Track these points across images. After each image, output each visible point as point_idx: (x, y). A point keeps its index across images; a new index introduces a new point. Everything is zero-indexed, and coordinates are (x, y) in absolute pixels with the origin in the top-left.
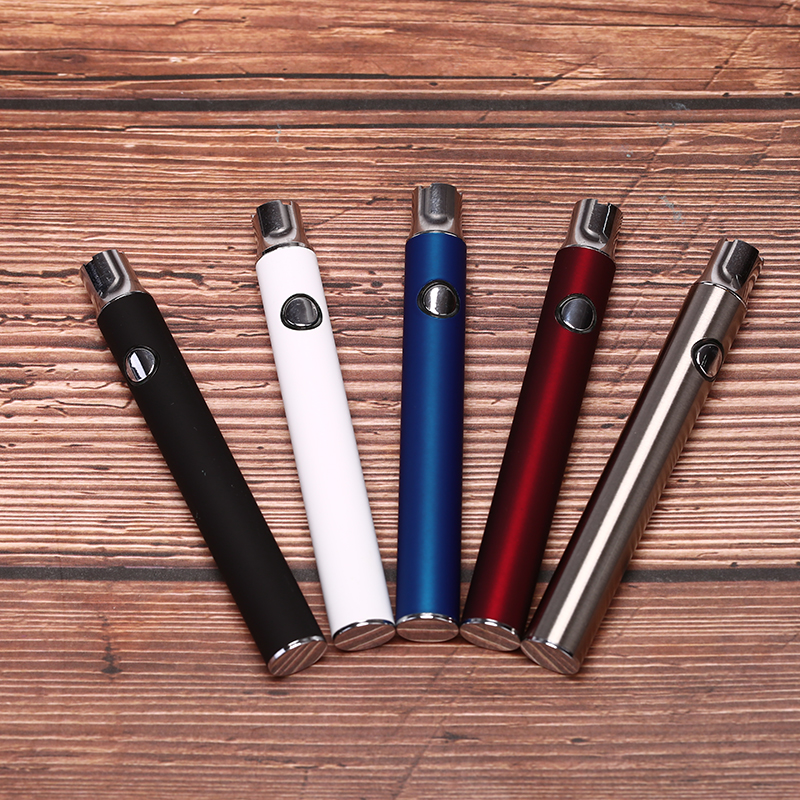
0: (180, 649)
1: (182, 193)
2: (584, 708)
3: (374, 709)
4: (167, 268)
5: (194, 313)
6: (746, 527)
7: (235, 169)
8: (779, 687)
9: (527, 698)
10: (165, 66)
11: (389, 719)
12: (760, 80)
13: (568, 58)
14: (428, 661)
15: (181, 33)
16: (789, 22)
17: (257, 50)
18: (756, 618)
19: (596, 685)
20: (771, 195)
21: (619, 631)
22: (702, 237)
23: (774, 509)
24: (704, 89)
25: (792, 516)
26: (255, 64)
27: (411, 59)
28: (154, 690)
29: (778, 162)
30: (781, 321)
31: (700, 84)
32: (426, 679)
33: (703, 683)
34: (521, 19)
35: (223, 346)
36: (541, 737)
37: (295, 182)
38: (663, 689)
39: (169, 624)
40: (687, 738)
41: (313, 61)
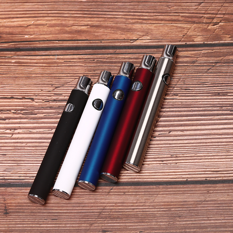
0: (26, 207)
1: (28, 75)
2: (143, 222)
3: (82, 224)
4: (24, 96)
5: (31, 109)
6: (191, 169)
7: (43, 67)
8: (200, 215)
9: (126, 220)
10: (24, 38)
11: (86, 226)
12: (196, 39)
13: (140, 34)
14: (98, 209)
15: (28, 29)
16: (204, 22)
17: (50, 33)
18: (193, 195)
19: (146, 216)
20: (199, 72)
21: (153, 200)
22: (178, 85)
23: (199, 163)
24: (179, 42)
25: (204, 165)
26: (49, 37)
27: (95, 35)
28: (19, 219)
29: (201, 63)
30: (201, 109)
31: (178, 40)
32: (97, 215)
33: (178, 214)
34: (126, 23)
35: (40, 119)
36: (130, 231)
37: (61, 71)
38: (166, 217)
39: (23, 200)
40: (173, 231)
41: (66, 36)
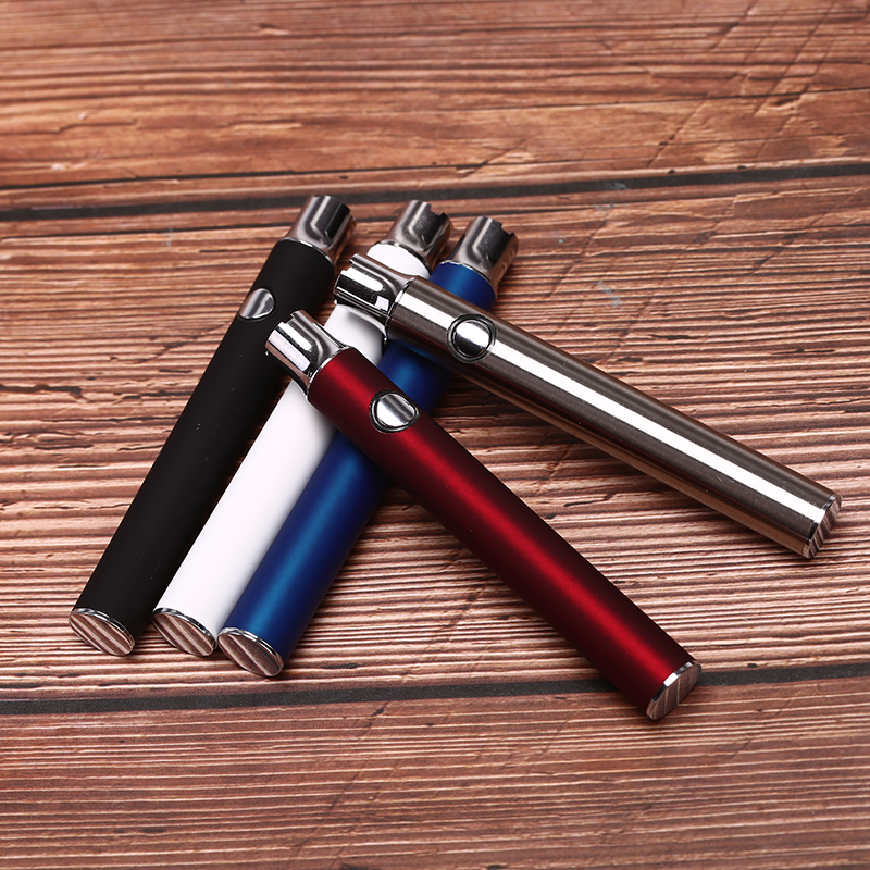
0: (44, 787)
1: (61, 304)
2: (502, 832)
3: (262, 843)
4: (43, 382)
5: (71, 427)
6: (691, 629)
7: (121, 276)
8: (728, 800)
9: (437, 824)
10: (47, 174)
11: (279, 853)
12: (709, 155)
13: (495, 143)
14: (325, 787)
15: (65, 140)
16: (743, 92)
17: (149, 152)
18: (702, 727)
19: (516, 806)
20: (721, 273)
21: (544, 747)
22: (643, 322)
23: (723, 608)
24: (647, 167)
25: (743, 614)
26: (146, 167)
27: (320, 154)
28: (13, 832)
29: (729, 239)
30: (732, 406)
31: (643, 162)
32: (322, 807)
33: (640, 799)
34: (442, 106)
35: (102, 462)
36: (453, 866)
37: (187, 286)
38: (594, 808)
39: (33, 760)
40: (621, 860)
41: (210, 160)
